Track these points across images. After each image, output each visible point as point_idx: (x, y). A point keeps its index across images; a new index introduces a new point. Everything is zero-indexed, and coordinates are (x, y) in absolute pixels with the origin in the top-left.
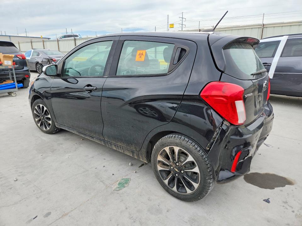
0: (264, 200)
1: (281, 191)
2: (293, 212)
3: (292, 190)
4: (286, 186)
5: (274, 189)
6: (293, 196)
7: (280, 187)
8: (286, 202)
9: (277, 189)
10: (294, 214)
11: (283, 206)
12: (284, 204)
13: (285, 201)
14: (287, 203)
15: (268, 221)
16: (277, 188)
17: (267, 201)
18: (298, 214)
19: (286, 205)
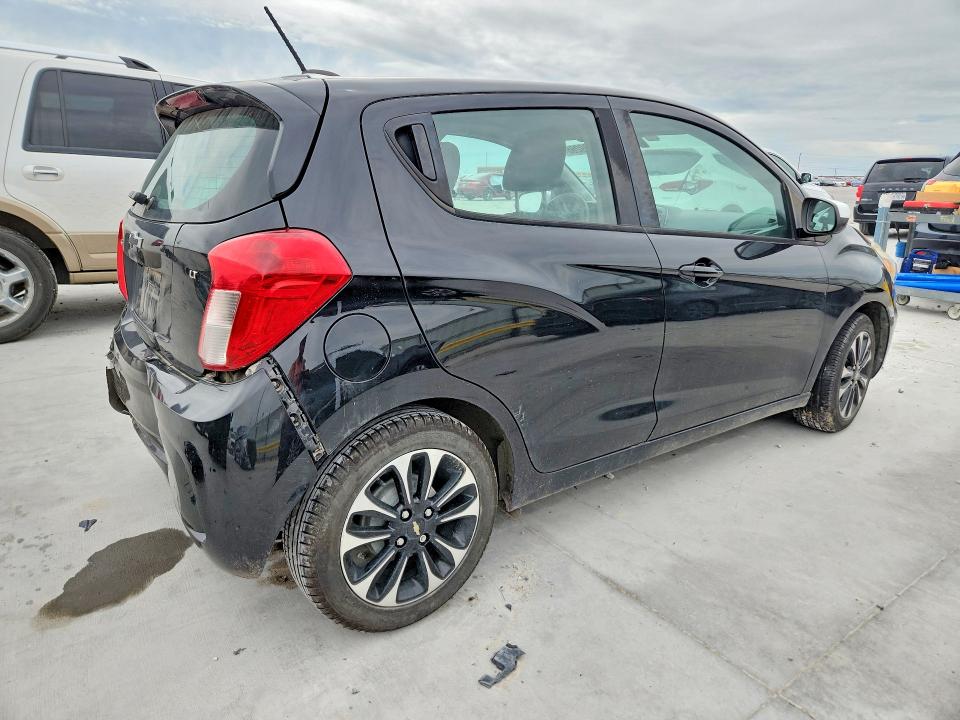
0: (95, 521)
1: (68, 568)
2: (20, 541)
3: (39, 590)
4: (62, 591)
5: (90, 560)
6: (31, 576)
7: (77, 575)
8: (43, 549)
9: (82, 563)
10: (18, 538)
11: (46, 537)
12: (47, 541)
13: (47, 550)
14: (41, 549)
15: (63, 498)
16: (83, 566)
17: (87, 525)
18: (7, 544)
19: (44, 541)
